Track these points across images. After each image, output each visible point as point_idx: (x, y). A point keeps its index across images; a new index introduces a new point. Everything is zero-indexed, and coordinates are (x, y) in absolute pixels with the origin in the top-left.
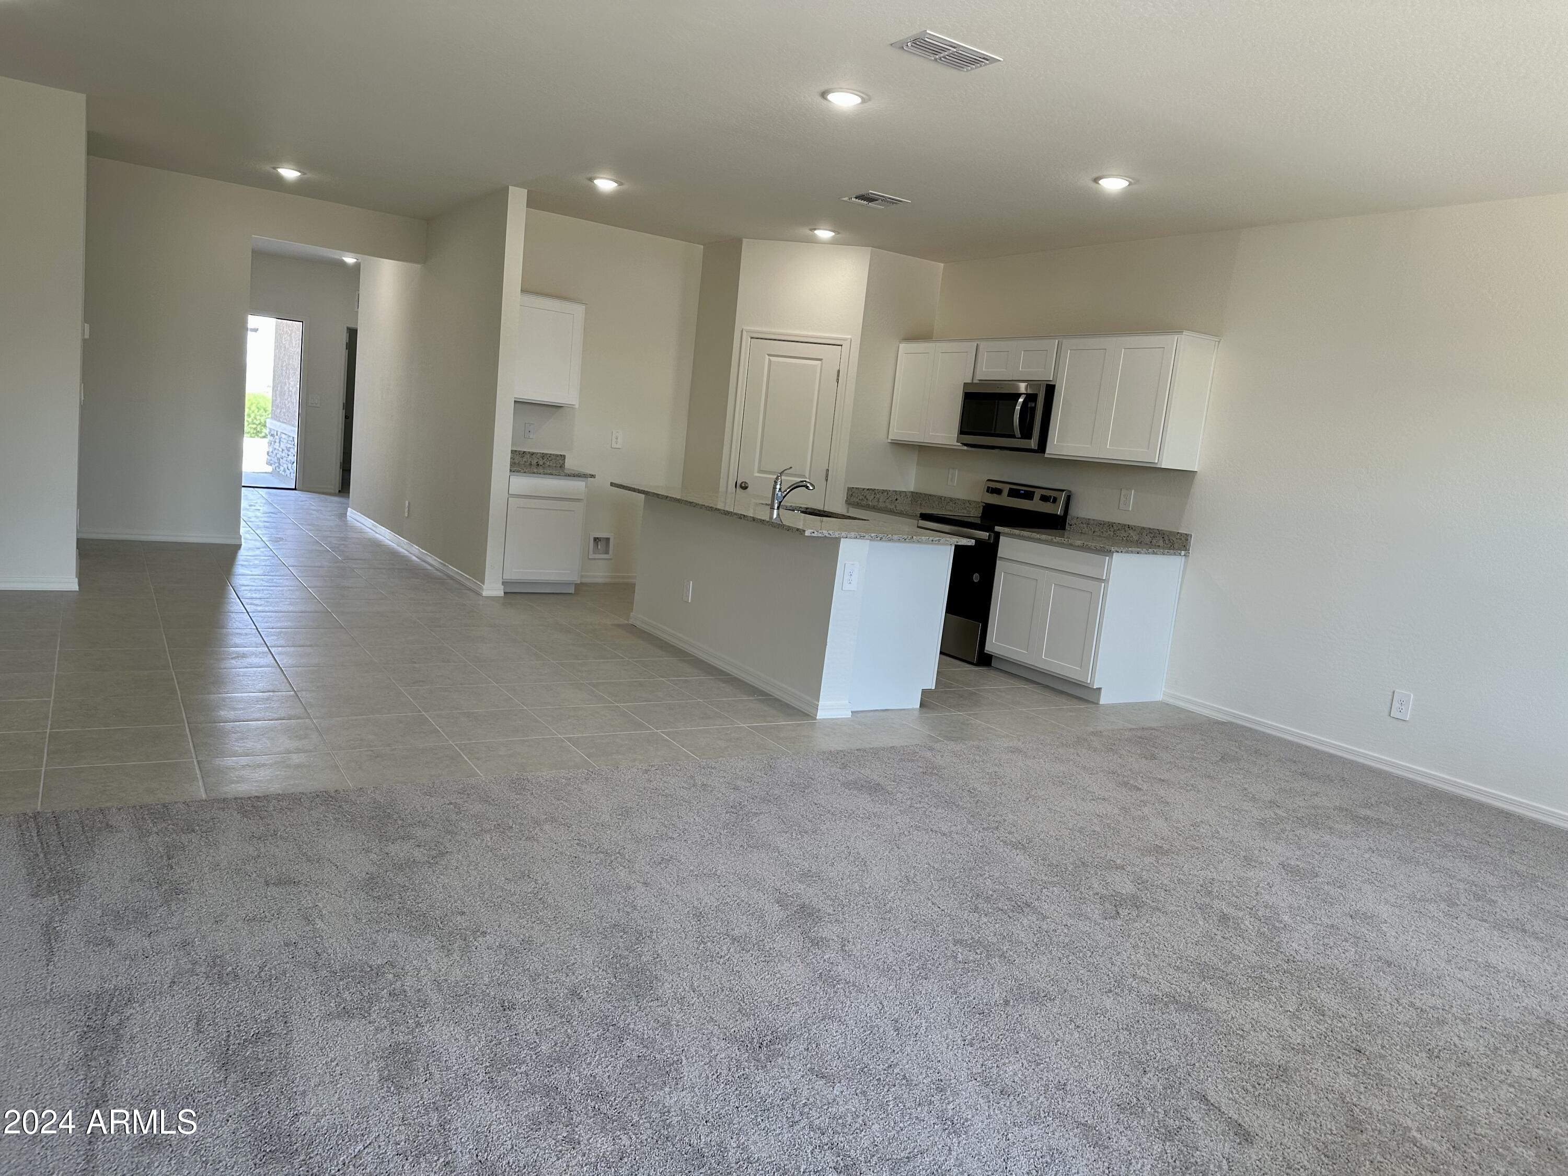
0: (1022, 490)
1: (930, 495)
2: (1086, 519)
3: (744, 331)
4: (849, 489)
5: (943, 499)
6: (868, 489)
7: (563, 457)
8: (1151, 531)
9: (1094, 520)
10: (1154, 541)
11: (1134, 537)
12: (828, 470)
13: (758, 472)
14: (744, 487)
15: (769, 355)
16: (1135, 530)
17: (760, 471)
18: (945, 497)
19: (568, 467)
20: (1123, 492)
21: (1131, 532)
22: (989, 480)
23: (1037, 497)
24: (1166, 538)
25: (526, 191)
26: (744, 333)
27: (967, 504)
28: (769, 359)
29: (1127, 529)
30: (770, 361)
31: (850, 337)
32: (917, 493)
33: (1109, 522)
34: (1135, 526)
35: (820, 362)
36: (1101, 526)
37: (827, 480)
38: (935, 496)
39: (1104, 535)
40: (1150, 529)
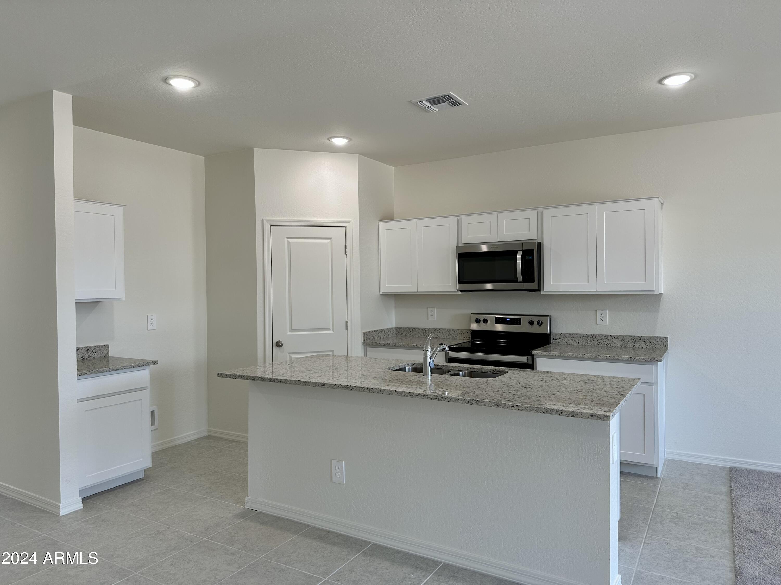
0: (508, 318)
1: (414, 328)
2: (569, 334)
3: (264, 221)
4: (364, 334)
5: (427, 330)
6: (375, 331)
7: (107, 347)
8: (632, 338)
9: (577, 334)
10: (637, 345)
11: (618, 343)
12: (347, 322)
13: (290, 331)
14: (279, 345)
15: (288, 238)
16: (617, 338)
17: (292, 330)
18: (429, 329)
19: (112, 356)
20: (599, 313)
21: (613, 340)
22: (473, 313)
23: (525, 321)
24: (647, 342)
25: (71, 96)
26: (265, 223)
27: (452, 332)
28: (288, 241)
29: (609, 338)
30: (289, 243)
31: (351, 220)
32: (400, 328)
33: (592, 335)
34: (617, 336)
35: (329, 240)
36: (585, 338)
37: (347, 329)
38: (419, 329)
39: (589, 344)
40: (631, 336)
